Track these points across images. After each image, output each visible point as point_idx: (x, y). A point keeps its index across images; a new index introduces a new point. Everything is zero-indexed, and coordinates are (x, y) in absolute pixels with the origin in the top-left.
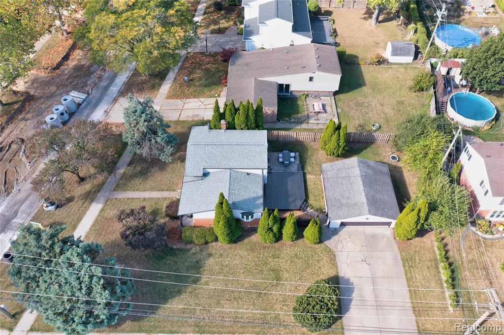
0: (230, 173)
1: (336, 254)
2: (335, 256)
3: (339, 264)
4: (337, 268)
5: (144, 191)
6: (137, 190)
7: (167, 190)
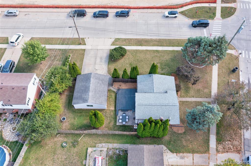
0: (154, 91)
1: (107, 72)
2: (108, 72)
3: (107, 69)
4: (108, 68)
5: (195, 101)
6: (199, 102)
7: (184, 101)
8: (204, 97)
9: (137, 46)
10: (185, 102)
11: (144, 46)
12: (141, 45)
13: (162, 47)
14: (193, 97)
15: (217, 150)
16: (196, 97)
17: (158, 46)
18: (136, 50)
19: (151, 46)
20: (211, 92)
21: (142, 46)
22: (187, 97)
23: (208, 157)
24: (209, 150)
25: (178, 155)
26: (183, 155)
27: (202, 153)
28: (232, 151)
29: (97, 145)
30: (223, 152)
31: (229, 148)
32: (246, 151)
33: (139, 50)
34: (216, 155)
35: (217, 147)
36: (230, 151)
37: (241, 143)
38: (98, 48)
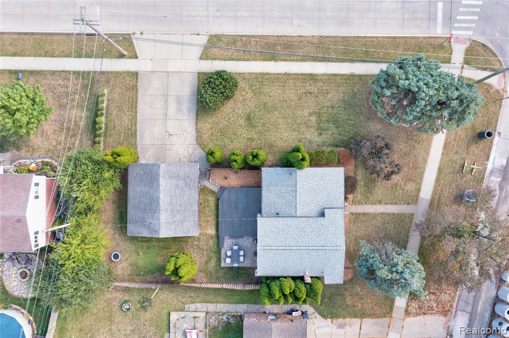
1: (195, 141)
3: (194, 132)
5: (382, 213)
7: (359, 214)
8: (403, 202)
9: (264, 60)
10: (361, 216)
11: (282, 60)
12: (273, 58)
13: (325, 63)
14: (380, 203)
15: (406, 311)
16: (386, 204)
17: (316, 59)
18: (261, 74)
19: (297, 61)
20: (419, 190)
21: (276, 60)
22: (366, 204)
23: (388, 323)
24: (392, 312)
25: (334, 322)
26: (344, 321)
27: (378, 318)
28: (434, 312)
29: (187, 306)
30: (417, 315)
31: (429, 307)
32: (459, 312)
33: (267, 74)
34: (404, 320)
35: (408, 306)
36: (430, 312)
37: (453, 298)
38: (170, 70)
